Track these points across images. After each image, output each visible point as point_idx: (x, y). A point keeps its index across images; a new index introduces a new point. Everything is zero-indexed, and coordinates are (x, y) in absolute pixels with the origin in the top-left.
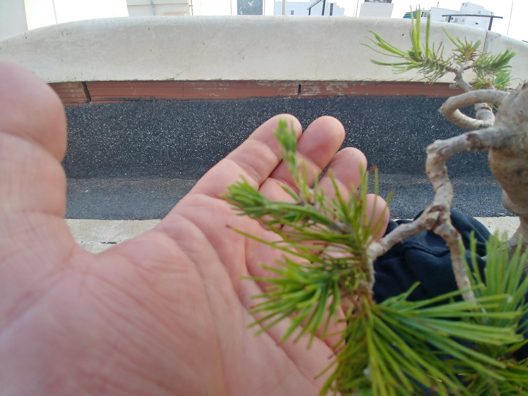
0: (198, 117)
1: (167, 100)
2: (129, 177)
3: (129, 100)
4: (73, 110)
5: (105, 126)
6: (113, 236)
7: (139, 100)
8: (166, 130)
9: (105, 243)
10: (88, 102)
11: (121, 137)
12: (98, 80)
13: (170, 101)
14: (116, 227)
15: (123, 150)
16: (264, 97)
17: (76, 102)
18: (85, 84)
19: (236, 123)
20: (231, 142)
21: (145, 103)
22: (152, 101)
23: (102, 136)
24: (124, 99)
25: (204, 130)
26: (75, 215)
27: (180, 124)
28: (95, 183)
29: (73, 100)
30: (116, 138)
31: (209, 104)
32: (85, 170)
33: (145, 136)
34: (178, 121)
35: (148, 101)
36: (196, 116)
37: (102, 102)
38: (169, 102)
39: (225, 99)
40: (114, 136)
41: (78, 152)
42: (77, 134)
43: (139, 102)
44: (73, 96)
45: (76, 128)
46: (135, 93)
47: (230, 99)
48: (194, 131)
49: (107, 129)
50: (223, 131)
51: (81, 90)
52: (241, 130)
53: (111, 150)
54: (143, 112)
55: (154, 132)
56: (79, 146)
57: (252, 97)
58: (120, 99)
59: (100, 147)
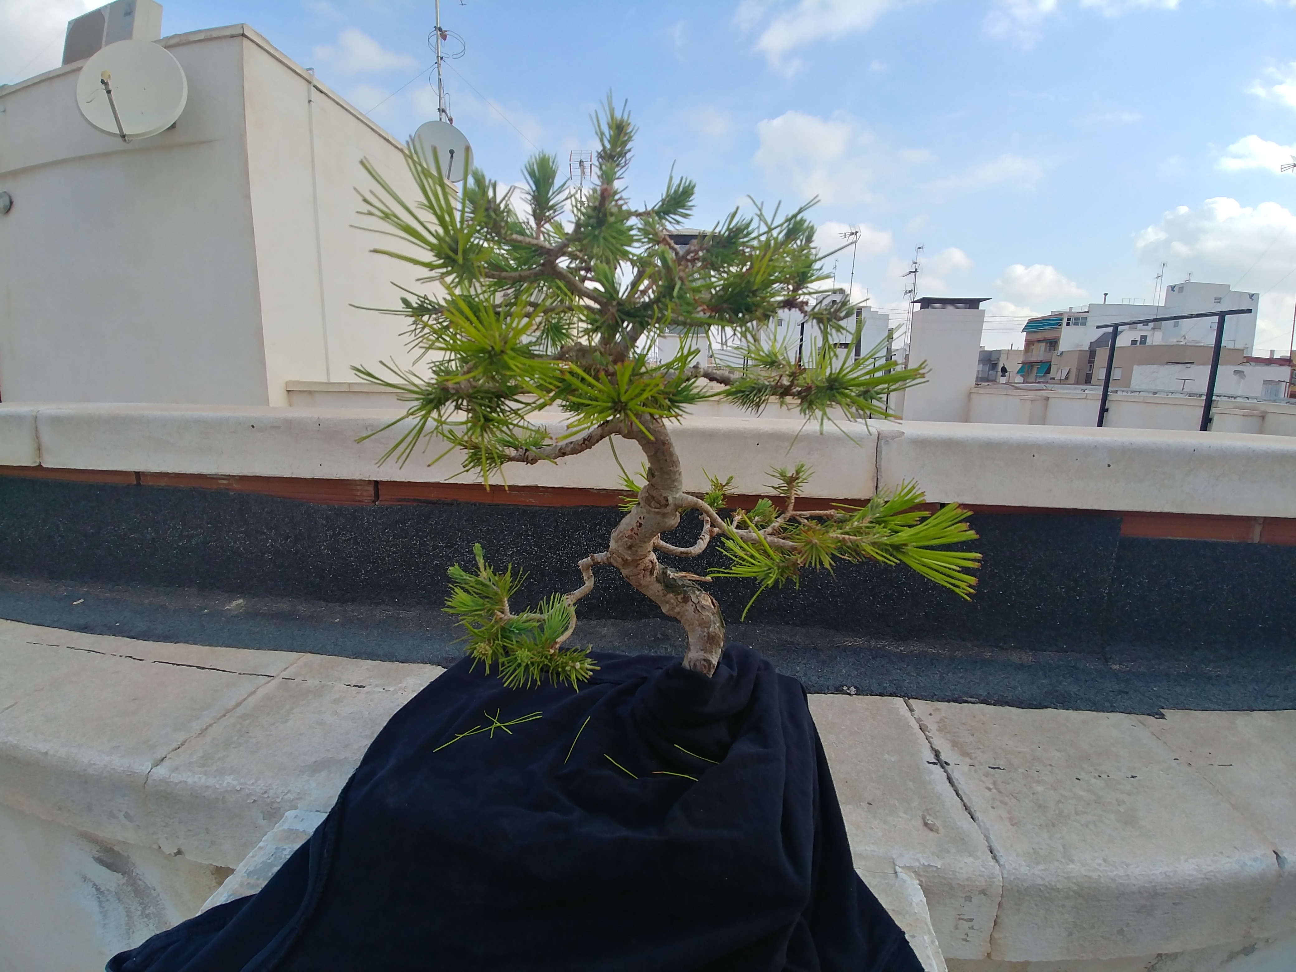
0: (508, 527)
1: (472, 504)
2: (400, 605)
3: (424, 502)
4: (355, 511)
5: (388, 532)
6: (362, 679)
7: (436, 503)
8: (463, 541)
9: (350, 685)
10: (374, 502)
11: (403, 548)
12: (395, 480)
13: (475, 505)
14: (367, 669)
15: (402, 565)
16: (596, 507)
17: (360, 501)
18: (376, 482)
19: (558, 538)
20: (551, 563)
21: (443, 507)
22: (452, 504)
23: (379, 545)
24: (419, 501)
25: (514, 544)
26: (317, 649)
27: (483, 535)
28: (350, 611)
29: (357, 498)
30: (397, 548)
31: (524, 511)
32: (343, 590)
33: (435, 547)
34: (481, 530)
35: (448, 504)
36: (506, 527)
37: (392, 503)
38: (473, 506)
39: (546, 507)
40: (395, 545)
41: (343, 564)
42: (349, 540)
43: (437, 505)
44: (359, 493)
45: (351, 532)
46: (433, 495)
47: (552, 507)
48: (501, 546)
49: (389, 537)
50: (539, 547)
51: (371, 489)
52: (565, 547)
53: (386, 563)
54: (439, 517)
55: (447, 543)
56: (347, 555)
57: (582, 506)
58: (415, 500)
59: (373, 559)
